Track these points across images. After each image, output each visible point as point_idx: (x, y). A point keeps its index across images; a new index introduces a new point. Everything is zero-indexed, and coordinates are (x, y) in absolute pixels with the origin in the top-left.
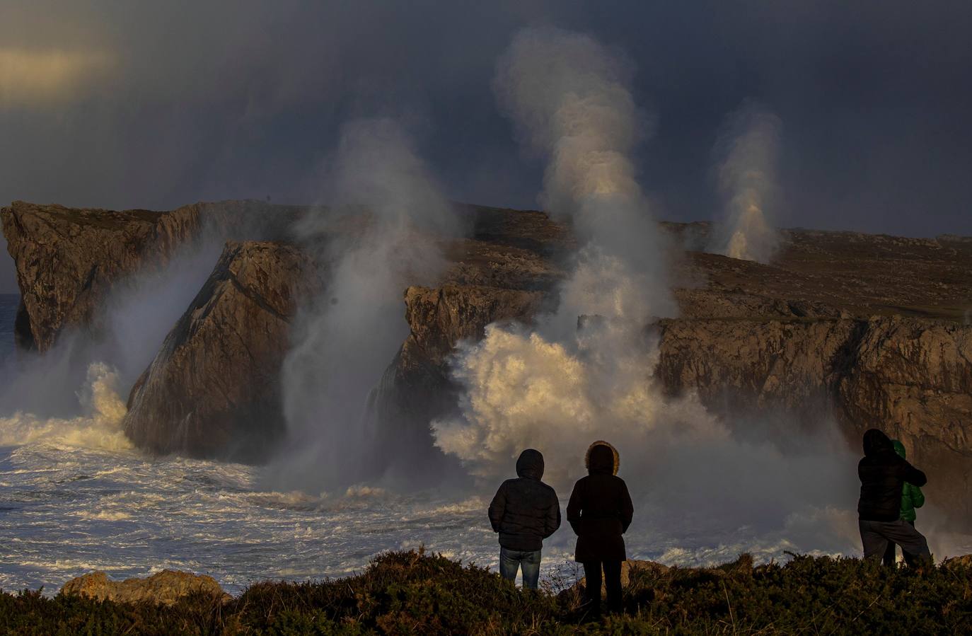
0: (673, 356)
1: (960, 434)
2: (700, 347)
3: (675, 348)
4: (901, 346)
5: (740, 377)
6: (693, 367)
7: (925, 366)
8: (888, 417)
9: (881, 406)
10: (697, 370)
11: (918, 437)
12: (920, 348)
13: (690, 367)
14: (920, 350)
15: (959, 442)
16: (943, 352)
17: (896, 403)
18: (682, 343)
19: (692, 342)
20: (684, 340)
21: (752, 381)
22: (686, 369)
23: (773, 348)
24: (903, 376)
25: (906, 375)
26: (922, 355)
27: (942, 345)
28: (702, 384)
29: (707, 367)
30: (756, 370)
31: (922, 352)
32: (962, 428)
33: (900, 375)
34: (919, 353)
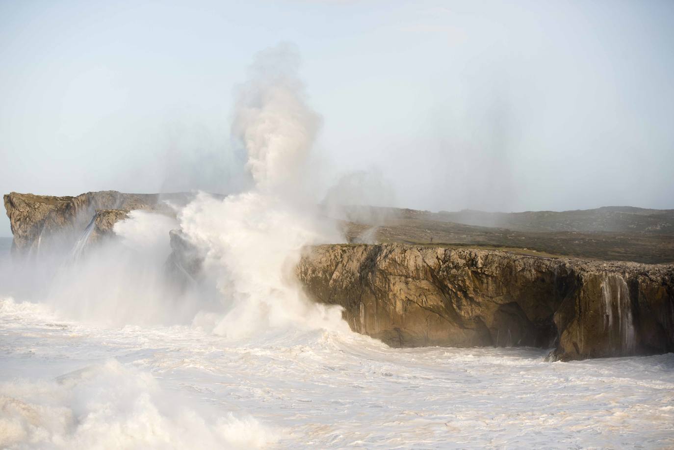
1: (424, 299)
4: (396, 257)
7: (407, 266)
8: (390, 291)
9: (387, 286)
12: (405, 258)
15: (424, 303)
16: (416, 260)
17: (394, 284)
23: (337, 258)
25: (399, 271)
26: (406, 262)
27: (415, 257)
30: (329, 268)
31: (406, 260)
32: (426, 296)
33: (396, 271)
34: (404, 261)
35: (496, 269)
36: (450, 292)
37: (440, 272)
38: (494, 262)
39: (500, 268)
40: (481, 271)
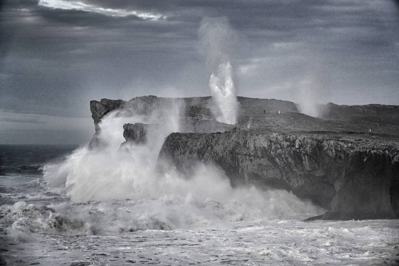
0: (172, 145)
1: (265, 173)
2: (182, 142)
3: (173, 142)
4: (240, 141)
5: (196, 153)
6: (179, 149)
7: (248, 147)
8: (239, 167)
9: (237, 163)
10: (181, 150)
11: (251, 174)
12: (247, 141)
13: (178, 150)
14: (247, 142)
15: (265, 176)
16: (255, 143)
17: (242, 162)
18: (176, 141)
19: (180, 140)
20: (177, 140)
21: (200, 155)
22: (176, 150)
23: (208, 142)
24: (242, 152)
25: (243, 151)
26: (248, 145)
27: (254, 140)
28: (182, 156)
29: (184, 150)
30: (202, 150)
31: (248, 143)
32: (266, 171)
33: (241, 151)
34: (246, 143)
35: (310, 149)
36: (280, 167)
37: (272, 152)
38: (308, 143)
39: (312, 148)
40: (299, 150)
